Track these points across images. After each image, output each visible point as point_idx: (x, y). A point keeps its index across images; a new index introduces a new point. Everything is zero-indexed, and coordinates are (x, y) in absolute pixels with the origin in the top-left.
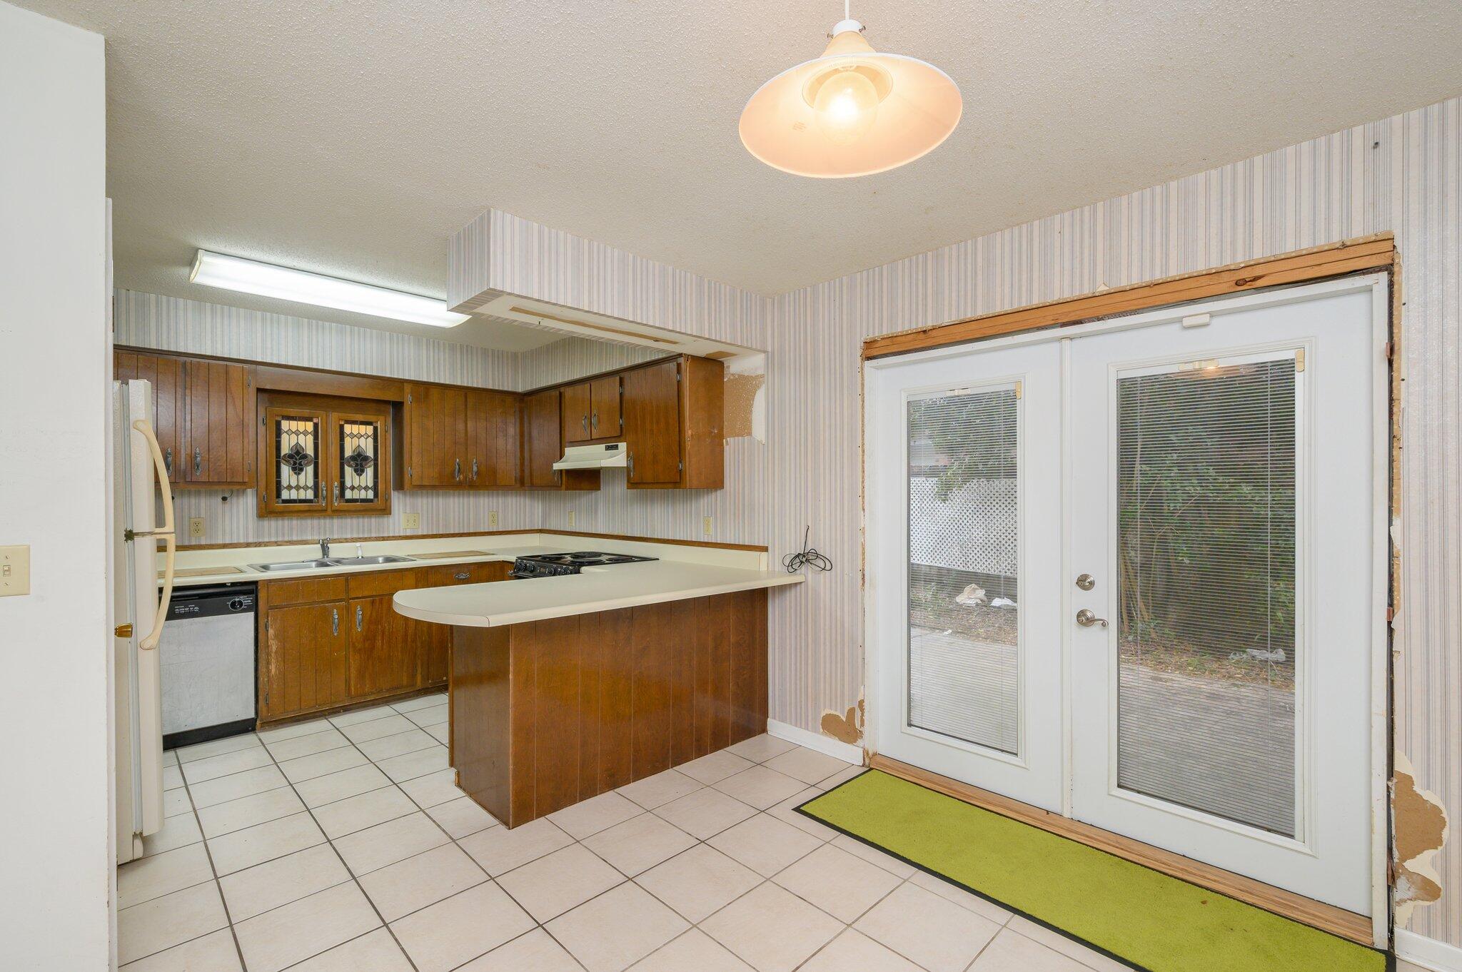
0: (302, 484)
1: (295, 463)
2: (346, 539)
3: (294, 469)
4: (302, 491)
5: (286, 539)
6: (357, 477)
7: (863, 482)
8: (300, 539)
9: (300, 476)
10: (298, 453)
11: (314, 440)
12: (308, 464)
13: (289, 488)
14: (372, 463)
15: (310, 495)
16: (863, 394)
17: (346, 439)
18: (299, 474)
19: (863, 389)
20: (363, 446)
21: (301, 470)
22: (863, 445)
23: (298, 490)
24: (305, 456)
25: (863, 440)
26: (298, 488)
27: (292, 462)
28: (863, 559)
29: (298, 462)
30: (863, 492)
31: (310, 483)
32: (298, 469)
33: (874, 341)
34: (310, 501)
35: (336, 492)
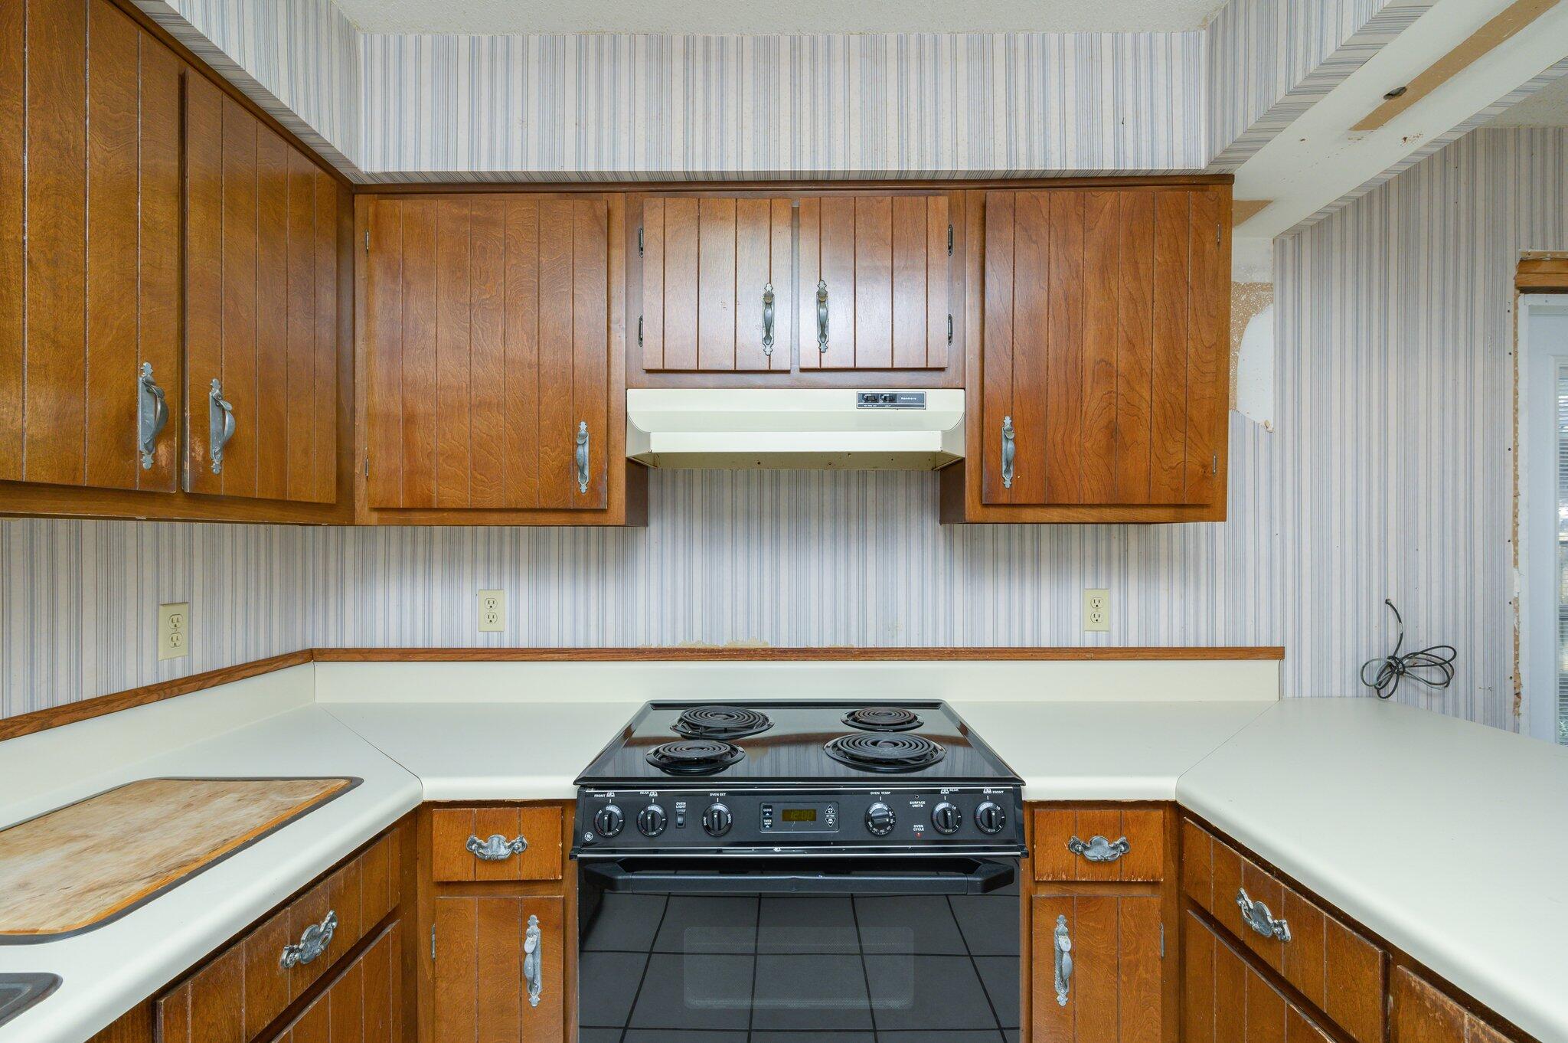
7: (1516, 516)
16: (1516, 352)
19: (1516, 344)
22: (1516, 447)
25: (1516, 438)
28: (1517, 657)
30: (1515, 533)
33: (1537, 261)
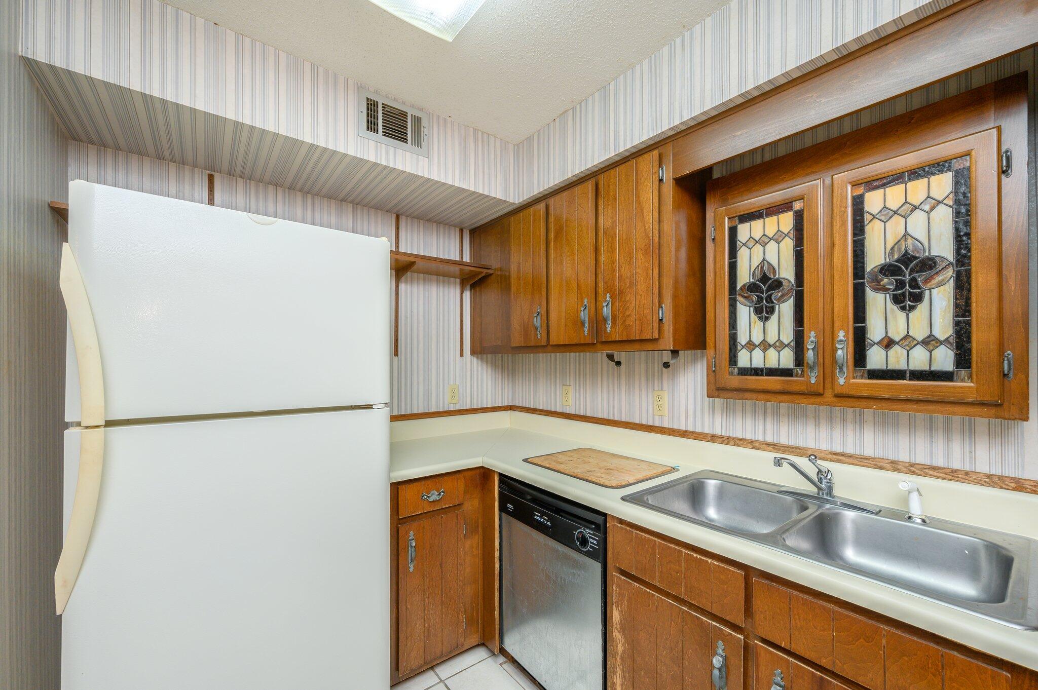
0: (772, 338)
1: (760, 300)
2: (893, 462)
3: (758, 311)
4: (772, 352)
5: (769, 439)
6: (902, 316)
8: (792, 443)
9: (768, 323)
10: (764, 278)
11: (796, 246)
12: (781, 300)
13: (751, 346)
14: (950, 272)
15: (787, 359)
17: (868, 229)
18: (767, 319)
20: (921, 234)
21: (771, 311)
23: (765, 350)
24: (778, 284)
26: (765, 346)
27: (755, 298)
29: (764, 296)
31: (788, 336)
32: (764, 311)
34: (787, 372)
35: (844, 352)
